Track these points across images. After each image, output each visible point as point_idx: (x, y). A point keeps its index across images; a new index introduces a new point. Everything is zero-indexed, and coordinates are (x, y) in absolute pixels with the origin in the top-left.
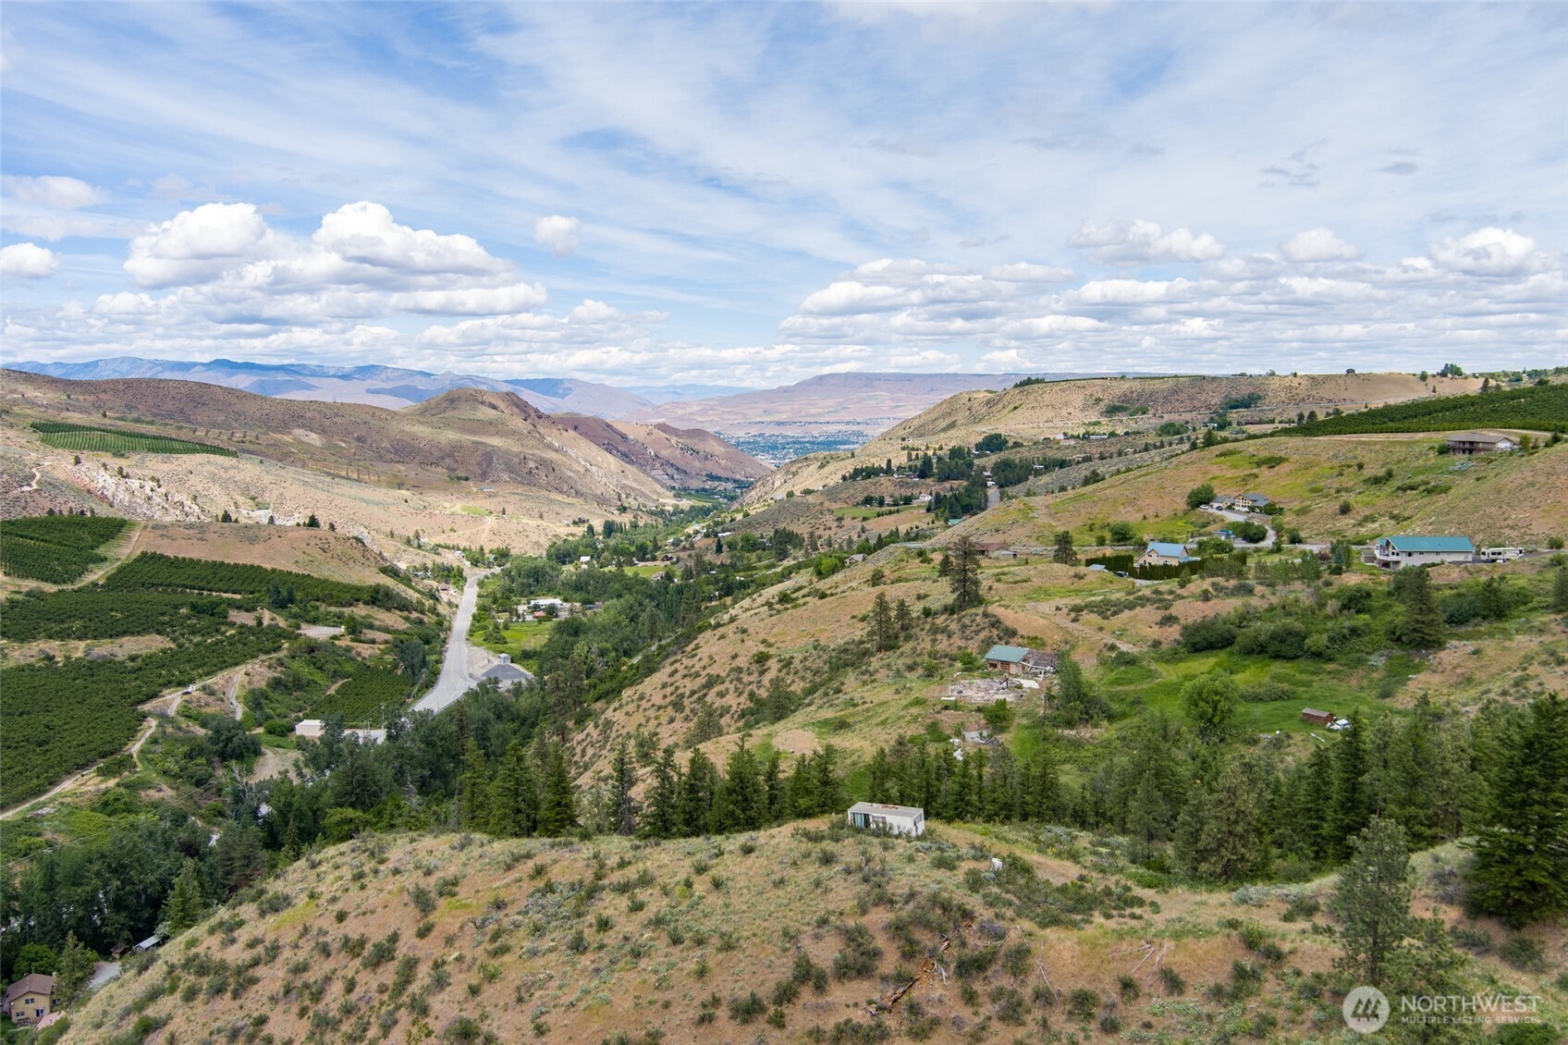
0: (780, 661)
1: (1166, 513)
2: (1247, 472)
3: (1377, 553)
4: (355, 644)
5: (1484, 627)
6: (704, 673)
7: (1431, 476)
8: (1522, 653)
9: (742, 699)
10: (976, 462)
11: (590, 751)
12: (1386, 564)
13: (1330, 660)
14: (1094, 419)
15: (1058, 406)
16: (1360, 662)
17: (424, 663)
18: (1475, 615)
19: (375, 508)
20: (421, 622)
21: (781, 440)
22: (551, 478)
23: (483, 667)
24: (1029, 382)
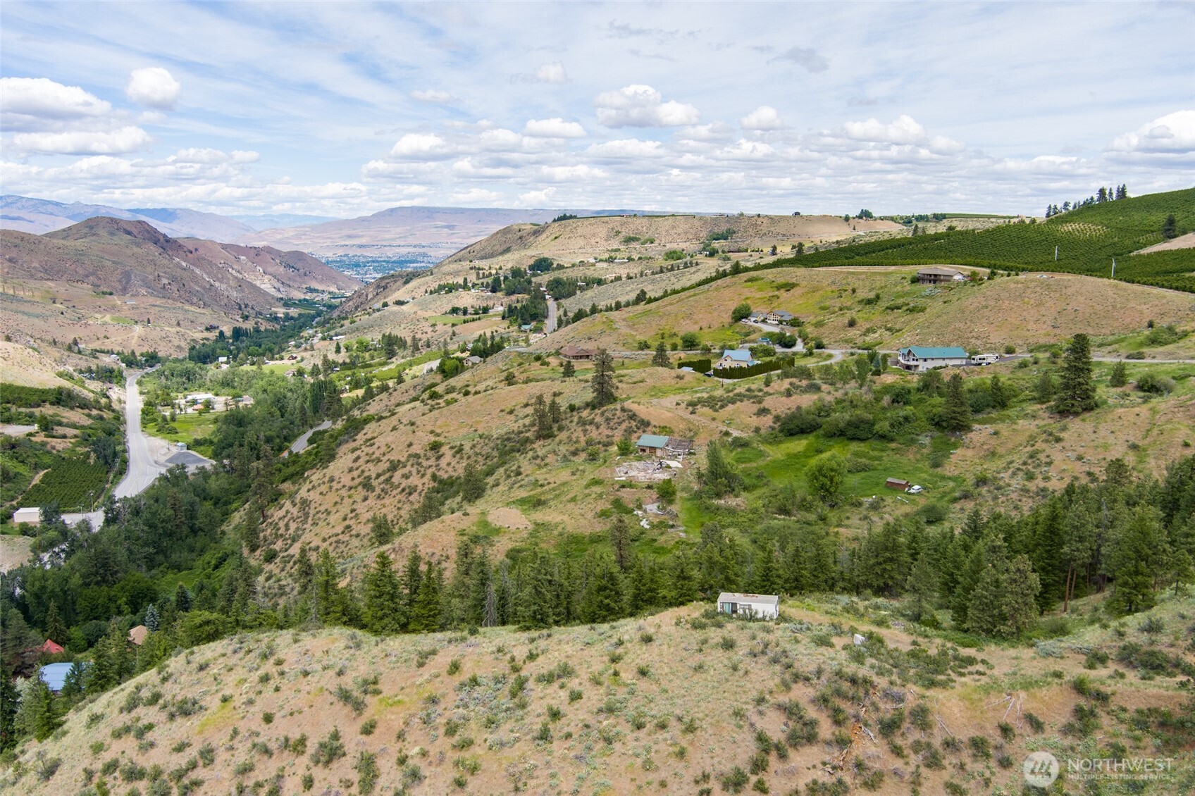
0: (452, 448)
1: (716, 325)
2: (771, 294)
3: (900, 358)
4: (49, 440)
5: (994, 414)
6: (385, 459)
7: (909, 299)
8: (1027, 434)
9: (425, 480)
10: (534, 279)
11: (293, 526)
12: (908, 367)
13: (892, 440)
14: (615, 247)
15: (588, 236)
16: (913, 441)
17: (115, 454)
18: (988, 406)
19: (36, 320)
20: (101, 418)
21: (362, 260)
22: (182, 292)
23: (165, 455)
24: (564, 218)
